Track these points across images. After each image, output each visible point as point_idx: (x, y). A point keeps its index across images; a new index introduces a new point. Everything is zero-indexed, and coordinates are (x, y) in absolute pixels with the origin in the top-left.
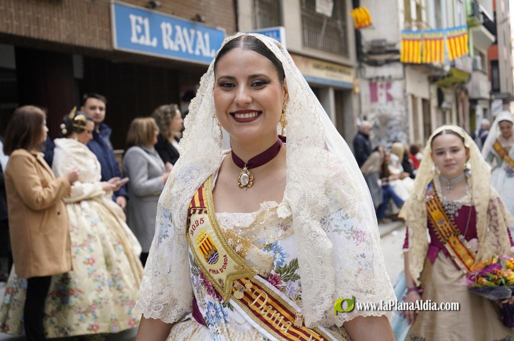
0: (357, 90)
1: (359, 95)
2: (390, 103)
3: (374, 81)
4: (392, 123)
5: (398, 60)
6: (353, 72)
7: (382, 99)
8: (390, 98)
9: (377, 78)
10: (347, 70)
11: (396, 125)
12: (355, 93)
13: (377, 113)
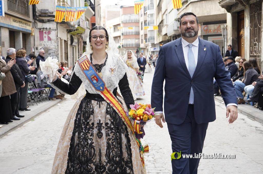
0: (33, 34)
1: (34, 36)
2: (50, 41)
3: (42, 30)
4: (50, 52)
5: (54, 20)
6: (31, 24)
7: (46, 39)
8: (50, 39)
9: (43, 29)
10: (29, 23)
11: (52, 53)
12: (32, 35)
13: (43, 46)
